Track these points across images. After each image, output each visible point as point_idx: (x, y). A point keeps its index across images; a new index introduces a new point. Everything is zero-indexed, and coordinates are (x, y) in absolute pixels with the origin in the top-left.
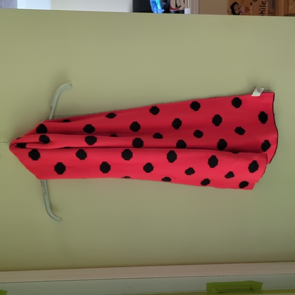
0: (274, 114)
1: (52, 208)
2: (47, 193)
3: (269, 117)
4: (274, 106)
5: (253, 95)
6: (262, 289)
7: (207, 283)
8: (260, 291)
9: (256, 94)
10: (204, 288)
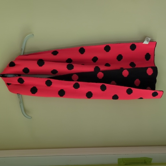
0: (154, 55)
1: (25, 111)
2: (22, 102)
3: (151, 57)
4: (155, 50)
5: (144, 43)
6: (152, 162)
7: (118, 159)
8: (151, 164)
9: (146, 43)
10: (116, 162)
